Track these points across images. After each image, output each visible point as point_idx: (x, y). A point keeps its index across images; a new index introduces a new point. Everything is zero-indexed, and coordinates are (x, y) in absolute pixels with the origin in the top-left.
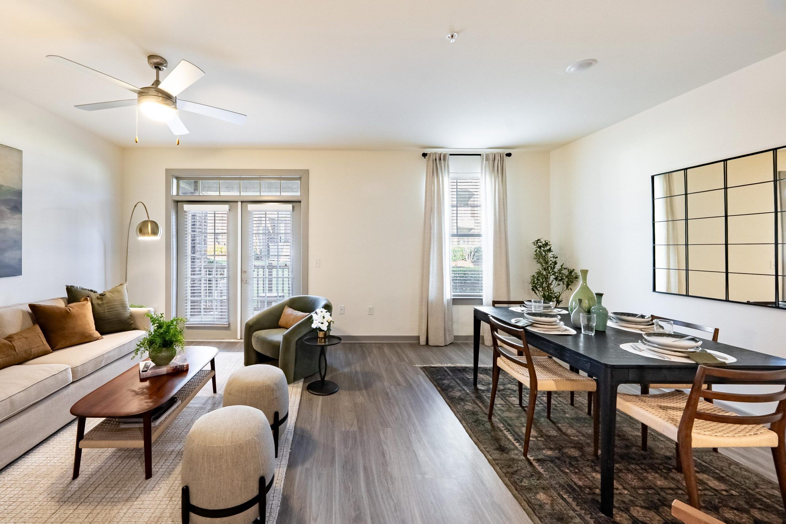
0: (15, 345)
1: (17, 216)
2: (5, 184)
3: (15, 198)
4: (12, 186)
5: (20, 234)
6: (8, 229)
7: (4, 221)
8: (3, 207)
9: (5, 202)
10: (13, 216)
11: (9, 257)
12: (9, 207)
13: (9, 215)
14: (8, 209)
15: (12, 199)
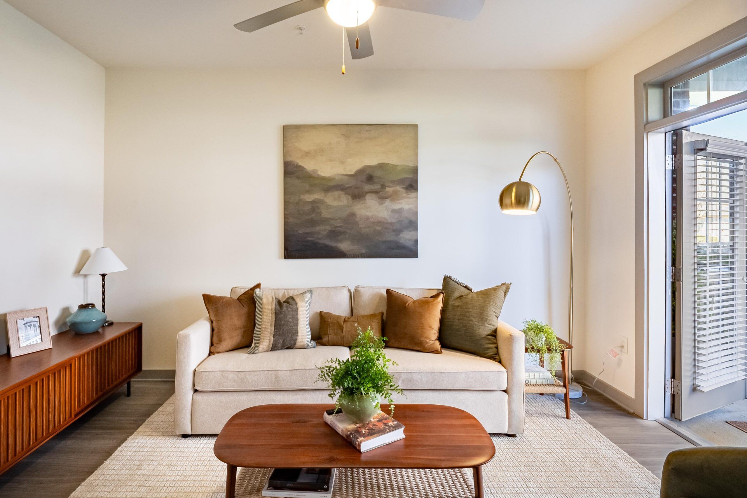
0: (344, 326)
1: (413, 195)
2: (399, 164)
3: (410, 176)
4: (407, 164)
5: (416, 214)
6: (403, 209)
7: (400, 201)
8: (398, 187)
9: (400, 182)
10: (409, 195)
11: (405, 237)
12: (404, 187)
13: (405, 195)
14: (404, 188)
15: (408, 178)
